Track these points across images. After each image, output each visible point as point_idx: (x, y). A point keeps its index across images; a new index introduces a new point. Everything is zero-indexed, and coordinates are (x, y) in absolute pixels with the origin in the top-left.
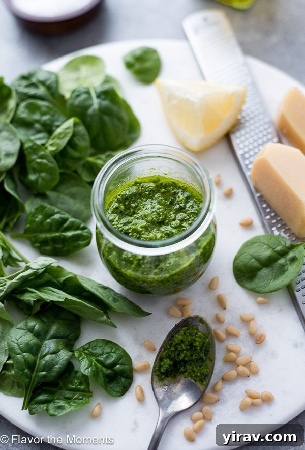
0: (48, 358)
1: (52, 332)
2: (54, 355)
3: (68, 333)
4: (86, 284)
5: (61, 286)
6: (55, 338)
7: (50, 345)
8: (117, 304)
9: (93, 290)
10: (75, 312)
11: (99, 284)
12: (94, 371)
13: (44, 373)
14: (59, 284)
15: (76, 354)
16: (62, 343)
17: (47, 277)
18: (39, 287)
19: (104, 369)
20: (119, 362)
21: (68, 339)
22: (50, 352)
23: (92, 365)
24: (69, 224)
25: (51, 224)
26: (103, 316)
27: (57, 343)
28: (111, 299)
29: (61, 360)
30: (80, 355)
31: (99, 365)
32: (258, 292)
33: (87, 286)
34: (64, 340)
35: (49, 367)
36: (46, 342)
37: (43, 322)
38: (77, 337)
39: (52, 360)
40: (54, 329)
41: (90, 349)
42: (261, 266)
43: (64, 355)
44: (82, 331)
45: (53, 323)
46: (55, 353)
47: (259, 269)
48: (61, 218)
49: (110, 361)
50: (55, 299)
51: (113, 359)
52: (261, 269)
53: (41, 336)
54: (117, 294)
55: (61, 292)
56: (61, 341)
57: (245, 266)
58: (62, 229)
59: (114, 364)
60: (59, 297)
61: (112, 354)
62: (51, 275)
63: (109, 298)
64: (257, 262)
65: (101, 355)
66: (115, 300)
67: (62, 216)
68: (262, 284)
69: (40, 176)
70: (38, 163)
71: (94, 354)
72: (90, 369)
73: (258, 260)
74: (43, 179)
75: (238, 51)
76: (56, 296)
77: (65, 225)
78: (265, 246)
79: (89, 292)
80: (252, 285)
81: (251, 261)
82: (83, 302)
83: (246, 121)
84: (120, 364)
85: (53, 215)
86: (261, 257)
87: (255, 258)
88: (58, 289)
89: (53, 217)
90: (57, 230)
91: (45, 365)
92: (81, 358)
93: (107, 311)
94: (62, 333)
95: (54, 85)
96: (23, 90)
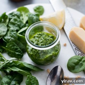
14: (17, 66)
22: (13, 84)
52: (76, 66)
64: (74, 64)
68: (77, 70)
69: (11, 38)
76: (16, 69)
77: (17, 50)
95: (19, 15)
96: (10, 17)
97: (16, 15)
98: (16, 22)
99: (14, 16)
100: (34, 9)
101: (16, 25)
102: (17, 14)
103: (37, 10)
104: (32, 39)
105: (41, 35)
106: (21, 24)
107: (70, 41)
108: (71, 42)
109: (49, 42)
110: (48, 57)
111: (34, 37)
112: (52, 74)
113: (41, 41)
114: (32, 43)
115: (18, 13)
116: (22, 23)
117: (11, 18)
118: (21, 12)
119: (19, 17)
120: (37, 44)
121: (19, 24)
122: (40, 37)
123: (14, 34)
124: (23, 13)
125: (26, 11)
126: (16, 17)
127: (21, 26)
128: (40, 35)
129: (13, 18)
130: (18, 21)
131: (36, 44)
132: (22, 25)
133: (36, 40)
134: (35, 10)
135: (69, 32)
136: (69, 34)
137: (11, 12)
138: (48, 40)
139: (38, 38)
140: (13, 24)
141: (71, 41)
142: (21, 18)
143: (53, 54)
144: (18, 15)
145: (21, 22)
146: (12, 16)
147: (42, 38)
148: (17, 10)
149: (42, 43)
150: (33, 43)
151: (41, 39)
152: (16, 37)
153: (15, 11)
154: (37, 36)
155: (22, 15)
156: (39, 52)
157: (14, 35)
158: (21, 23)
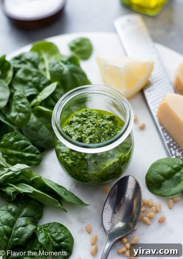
0: (20, 229)
1: (23, 213)
2: (24, 228)
3: (34, 214)
4: (48, 183)
5: (31, 184)
6: (25, 217)
7: (22, 221)
8: (67, 196)
9: (51, 187)
10: (40, 200)
11: (56, 184)
12: (47, 242)
13: (17, 239)
14: (29, 182)
15: (38, 228)
16: (30, 220)
17: (22, 177)
18: (16, 184)
19: (54, 242)
20: (65, 240)
21: (34, 218)
22: (21, 225)
23: (46, 238)
24: (29, 148)
25: (18, 145)
26: (58, 204)
27: (27, 220)
28: (63, 193)
29: (29, 231)
30: (41, 229)
31: (51, 239)
32: (164, 196)
33: (48, 184)
34: (31, 218)
35: (20, 235)
36: (19, 219)
37: (18, 206)
38: (40, 217)
39: (23, 230)
40: (25, 211)
41: (48, 228)
42: (164, 179)
43: (31, 228)
44: (44, 213)
45: (25, 207)
46: (25, 226)
47: (163, 181)
48: (25, 143)
49: (59, 238)
50: (27, 191)
51: (61, 237)
52: (165, 180)
53: (16, 215)
54: (67, 191)
55: (31, 187)
56: (30, 219)
57: (154, 179)
58: (24, 150)
59: (62, 240)
60: (29, 190)
61: (61, 234)
62: (25, 176)
63: (62, 192)
64: (161, 176)
65: (55, 233)
66: (66, 194)
67: (26, 142)
68: (167, 190)
69: (18, 115)
70: (20, 107)
71: (50, 231)
72: (44, 240)
73: (162, 175)
74: (20, 117)
75: (149, 39)
76: (28, 189)
77: (27, 148)
78: (166, 165)
79: (49, 188)
80: (160, 192)
81: (157, 176)
82: (45, 194)
83: (154, 82)
84: (66, 242)
85: (21, 140)
86: (164, 172)
87: (160, 174)
88: (29, 185)
89: (20, 142)
90: (21, 150)
91: (17, 234)
92: (40, 232)
93: (61, 200)
94: (30, 214)
95: (37, 61)
96: (17, 66)
97: (29, 60)
98: (30, 78)
99: (24, 62)
100: (69, 45)
101: (30, 84)
102: (31, 58)
103: (78, 49)
104: (66, 128)
105: (85, 116)
106: (40, 81)
107: (158, 125)
108: (160, 128)
109: (106, 132)
110: (110, 166)
111: (71, 123)
112: (115, 196)
113: (89, 130)
114: (68, 137)
115: (34, 56)
116: (42, 78)
117: (19, 69)
118: (40, 54)
119: (35, 65)
120: (81, 140)
121: (37, 82)
122: (85, 121)
123: (23, 103)
124: (45, 56)
125: (52, 50)
126: (28, 66)
127: (41, 86)
128: (82, 116)
129: (23, 66)
130: (34, 74)
131: (77, 140)
132: (43, 82)
133: (77, 129)
134: (72, 49)
135: (158, 106)
136: (157, 110)
137: (17, 53)
138: (103, 126)
139: (80, 125)
140: (23, 82)
141: (161, 124)
142: (41, 67)
143: (120, 158)
144: (33, 60)
145: (40, 76)
146: (19, 63)
147: (90, 124)
148: (33, 50)
149: (91, 137)
150: (71, 136)
151: (88, 127)
152: (27, 109)
153: (27, 50)
154: (77, 121)
155: (42, 60)
156: (86, 157)
157: (24, 106)
158: (40, 78)
